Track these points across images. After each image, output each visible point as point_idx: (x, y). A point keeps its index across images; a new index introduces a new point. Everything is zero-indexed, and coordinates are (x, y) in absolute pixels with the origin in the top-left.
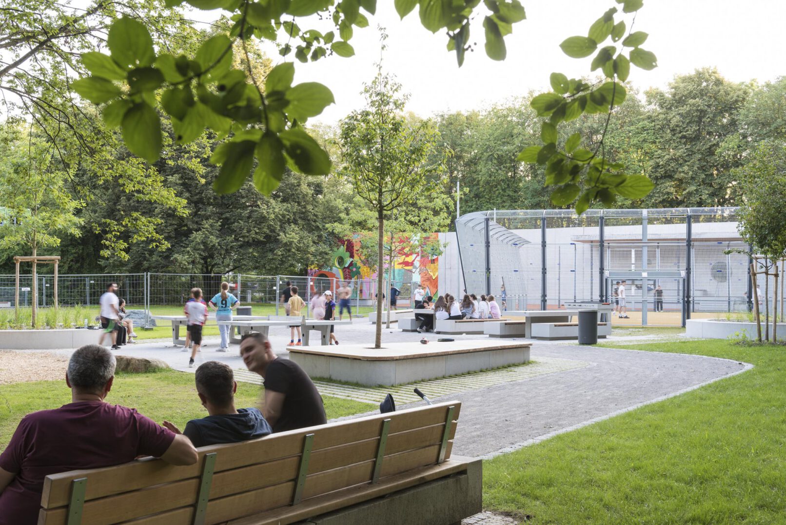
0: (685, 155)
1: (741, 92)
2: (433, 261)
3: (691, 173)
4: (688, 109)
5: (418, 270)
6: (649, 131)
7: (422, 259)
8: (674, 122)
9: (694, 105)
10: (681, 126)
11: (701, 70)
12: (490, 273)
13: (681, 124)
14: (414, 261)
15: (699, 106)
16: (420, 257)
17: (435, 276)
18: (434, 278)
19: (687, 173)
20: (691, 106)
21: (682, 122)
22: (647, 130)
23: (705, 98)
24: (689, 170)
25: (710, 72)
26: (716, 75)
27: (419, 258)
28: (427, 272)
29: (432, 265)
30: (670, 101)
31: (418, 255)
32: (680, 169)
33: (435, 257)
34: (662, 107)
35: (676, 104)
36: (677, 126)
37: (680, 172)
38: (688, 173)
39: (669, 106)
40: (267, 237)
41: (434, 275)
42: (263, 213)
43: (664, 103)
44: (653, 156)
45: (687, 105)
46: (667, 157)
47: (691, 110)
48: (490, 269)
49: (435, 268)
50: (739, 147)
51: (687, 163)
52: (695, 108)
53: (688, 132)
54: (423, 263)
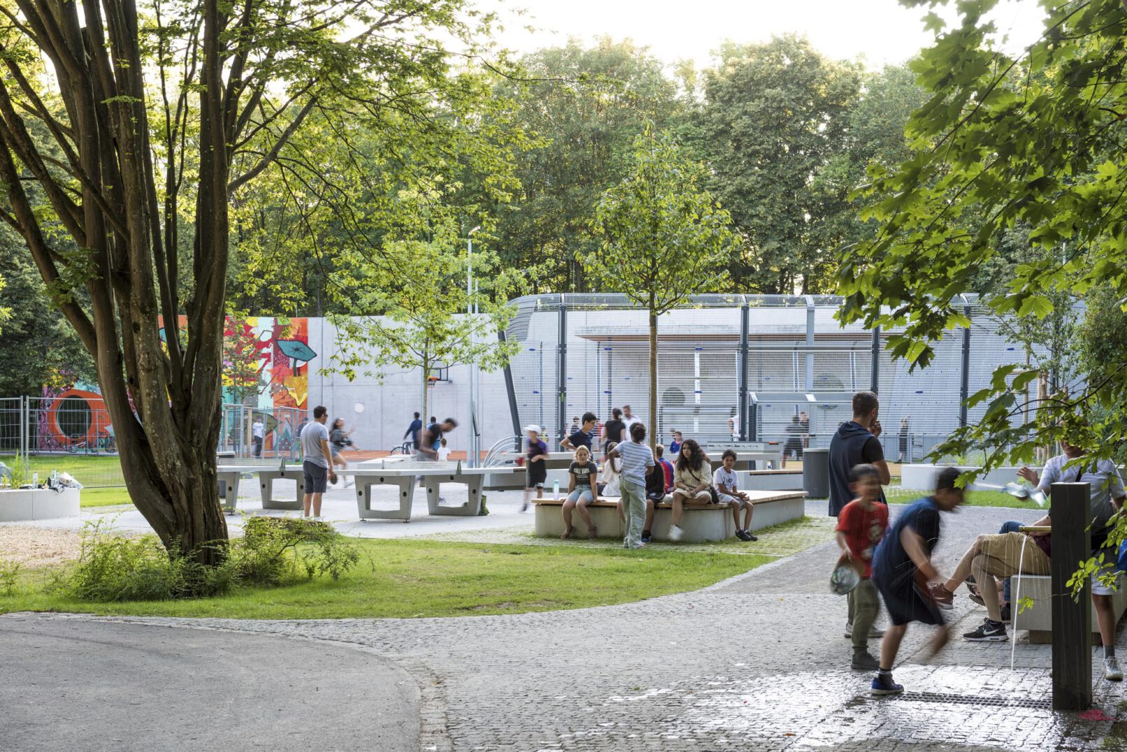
0: (758, 186)
1: (849, 80)
2: (297, 372)
3: (770, 218)
4: (762, 106)
5: (269, 388)
6: (696, 141)
7: (276, 368)
8: (738, 126)
9: (774, 99)
10: (751, 135)
11: (782, 38)
12: (565, 395)
13: (751, 131)
14: (261, 370)
15: (781, 101)
16: (272, 363)
17: (303, 400)
18: (299, 403)
19: (764, 219)
20: (767, 99)
21: (752, 126)
22: (692, 139)
23: (790, 86)
24: (766, 212)
25: (797, 41)
26: (809, 48)
27: (270, 366)
28: (285, 393)
29: (296, 379)
30: (728, 87)
31: (269, 361)
32: (751, 211)
33: (300, 364)
34: (714, 97)
35: (738, 95)
36: (744, 134)
37: (752, 216)
38: (766, 218)
39: (727, 98)
40: (30, 324)
41: (299, 398)
42: (26, 280)
43: (718, 91)
44: (703, 186)
45: (760, 97)
46: (730, 188)
47: (767, 106)
48: (565, 389)
49: (301, 384)
50: (849, 174)
51: (763, 201)
52: (775, 105)
53: (764, 146)
54: (277, 375)
